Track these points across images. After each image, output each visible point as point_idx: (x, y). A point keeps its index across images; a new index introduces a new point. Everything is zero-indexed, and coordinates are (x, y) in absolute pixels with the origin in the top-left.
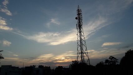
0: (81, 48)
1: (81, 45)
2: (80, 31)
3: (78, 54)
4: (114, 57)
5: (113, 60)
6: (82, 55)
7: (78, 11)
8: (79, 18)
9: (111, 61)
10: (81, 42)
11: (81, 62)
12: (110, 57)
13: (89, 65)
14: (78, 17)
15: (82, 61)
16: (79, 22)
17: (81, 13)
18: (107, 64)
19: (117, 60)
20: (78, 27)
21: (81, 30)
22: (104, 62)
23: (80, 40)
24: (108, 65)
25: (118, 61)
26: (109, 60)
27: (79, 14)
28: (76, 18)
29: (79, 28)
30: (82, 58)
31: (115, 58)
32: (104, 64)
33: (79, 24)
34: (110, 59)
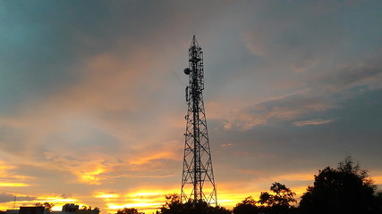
0: (195, 156)
1: (195, 148)
2: (194, 107)
3: (185, 174)
4: (283, 187)
5: (281, 194)
6: (195, 178)
7: (194, 50)
8: (195, 72)
9: (276, 198)
10: (195, 140)
11: (193, 197)
12: (275, 186)
13: (214, 206)
14: (191, 69)
15: (196, 195)
16: (195, 82)
17: (201, 57)
18: (265, 205)
19: (291, 194)
20: (190, 97)
21: (197, 103)
22: (257, 199)
23: (195, 134)
24: (268, 207)
25: (294, 197)
26: (271, 193)
27: (195, 60)
28: (187, 71)
29: (194, 100)
30: (195, 186)
31: (287, 190)
32: (257, 205)
33: (193, 89)
34: (275, 191)
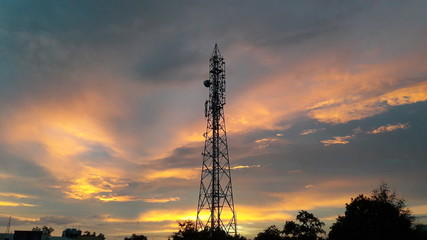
0: (214, 179)
1: (214, 170)
2: (214, 123)
4: (311, 216)
5: (308, 224)
6: (213, 204)
7: (215, 60)
8: (216, 84)
9: (303, 228)
11: (210, 225)
12: (301, 214)
13: (233, 235)
14: (212, 80)
15: (213, 222)
16: (215, 96)
17: (223, 67)
18: (291, 235)
19: (320, 224)
20: (210, 112)
21: (218, 120)
22: (281, 229)
23: (214, 154)
24: (293, 238)
25: (323, 228)
26: (298, 222)
27: (216, 72)
28: (207, 84)
29: (214, 116)
30: (212, 212)
31: (315, 220)
32: (281, 235)
33: (213, 103)
34: (301, 220)
